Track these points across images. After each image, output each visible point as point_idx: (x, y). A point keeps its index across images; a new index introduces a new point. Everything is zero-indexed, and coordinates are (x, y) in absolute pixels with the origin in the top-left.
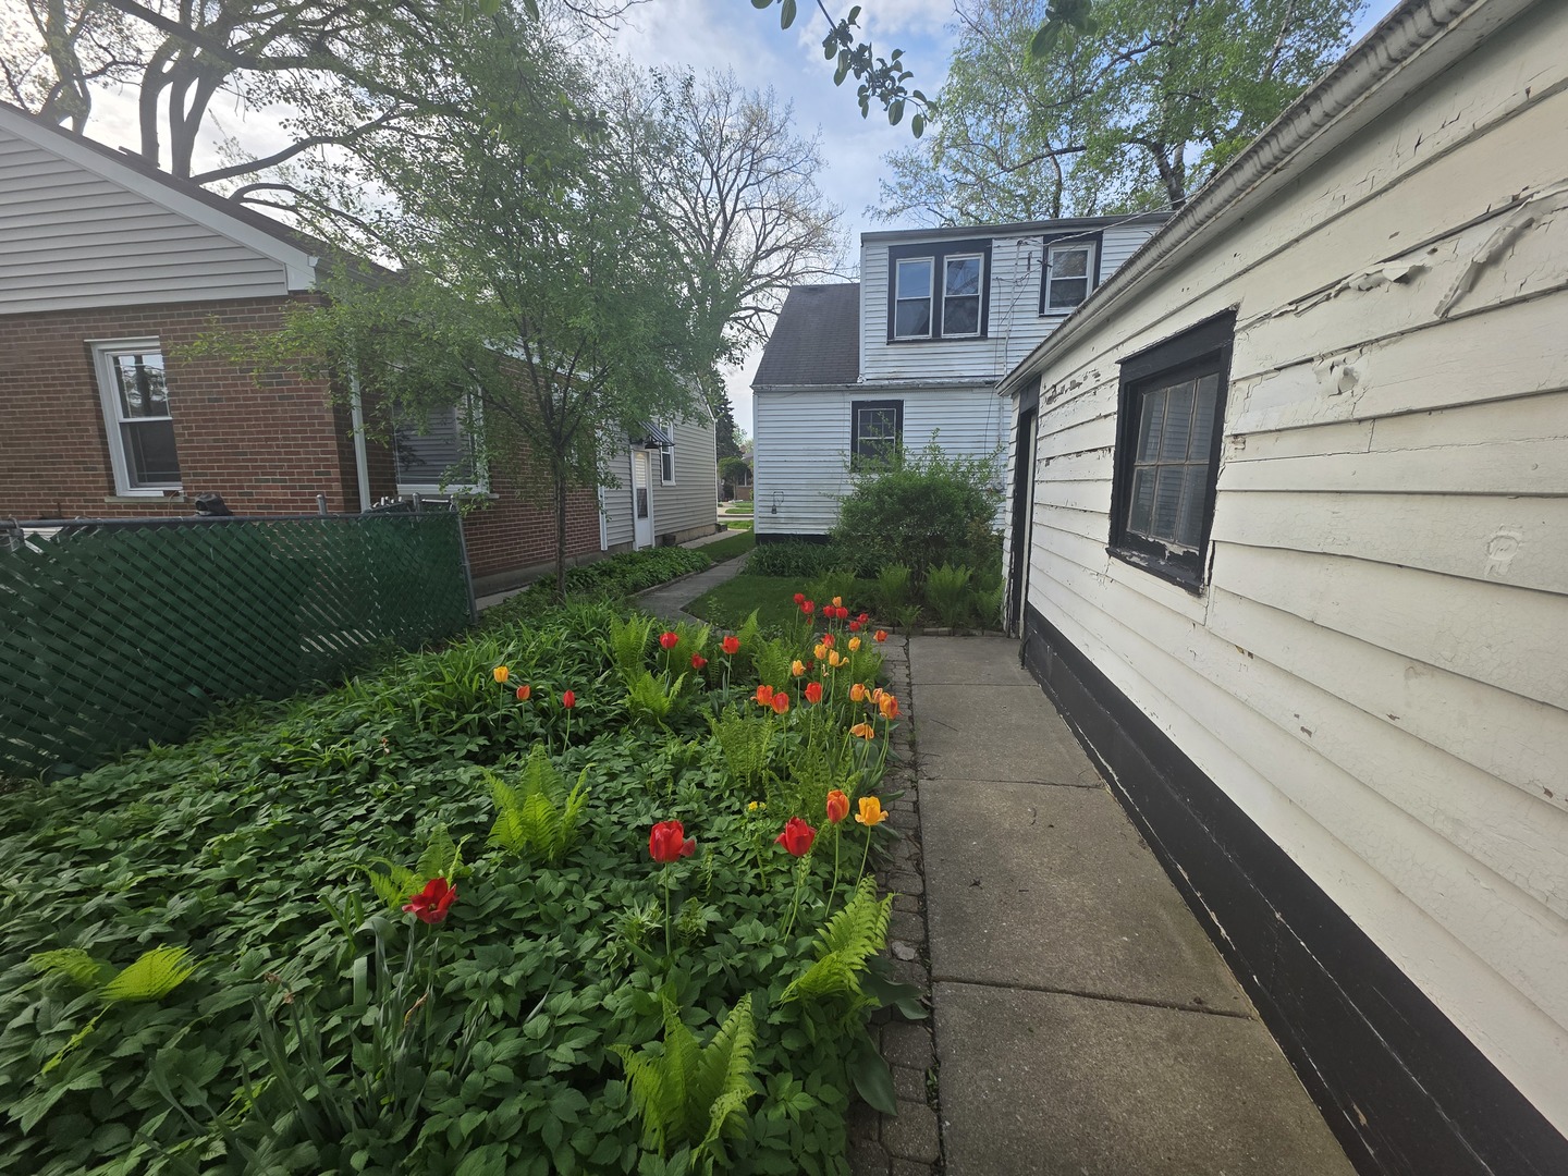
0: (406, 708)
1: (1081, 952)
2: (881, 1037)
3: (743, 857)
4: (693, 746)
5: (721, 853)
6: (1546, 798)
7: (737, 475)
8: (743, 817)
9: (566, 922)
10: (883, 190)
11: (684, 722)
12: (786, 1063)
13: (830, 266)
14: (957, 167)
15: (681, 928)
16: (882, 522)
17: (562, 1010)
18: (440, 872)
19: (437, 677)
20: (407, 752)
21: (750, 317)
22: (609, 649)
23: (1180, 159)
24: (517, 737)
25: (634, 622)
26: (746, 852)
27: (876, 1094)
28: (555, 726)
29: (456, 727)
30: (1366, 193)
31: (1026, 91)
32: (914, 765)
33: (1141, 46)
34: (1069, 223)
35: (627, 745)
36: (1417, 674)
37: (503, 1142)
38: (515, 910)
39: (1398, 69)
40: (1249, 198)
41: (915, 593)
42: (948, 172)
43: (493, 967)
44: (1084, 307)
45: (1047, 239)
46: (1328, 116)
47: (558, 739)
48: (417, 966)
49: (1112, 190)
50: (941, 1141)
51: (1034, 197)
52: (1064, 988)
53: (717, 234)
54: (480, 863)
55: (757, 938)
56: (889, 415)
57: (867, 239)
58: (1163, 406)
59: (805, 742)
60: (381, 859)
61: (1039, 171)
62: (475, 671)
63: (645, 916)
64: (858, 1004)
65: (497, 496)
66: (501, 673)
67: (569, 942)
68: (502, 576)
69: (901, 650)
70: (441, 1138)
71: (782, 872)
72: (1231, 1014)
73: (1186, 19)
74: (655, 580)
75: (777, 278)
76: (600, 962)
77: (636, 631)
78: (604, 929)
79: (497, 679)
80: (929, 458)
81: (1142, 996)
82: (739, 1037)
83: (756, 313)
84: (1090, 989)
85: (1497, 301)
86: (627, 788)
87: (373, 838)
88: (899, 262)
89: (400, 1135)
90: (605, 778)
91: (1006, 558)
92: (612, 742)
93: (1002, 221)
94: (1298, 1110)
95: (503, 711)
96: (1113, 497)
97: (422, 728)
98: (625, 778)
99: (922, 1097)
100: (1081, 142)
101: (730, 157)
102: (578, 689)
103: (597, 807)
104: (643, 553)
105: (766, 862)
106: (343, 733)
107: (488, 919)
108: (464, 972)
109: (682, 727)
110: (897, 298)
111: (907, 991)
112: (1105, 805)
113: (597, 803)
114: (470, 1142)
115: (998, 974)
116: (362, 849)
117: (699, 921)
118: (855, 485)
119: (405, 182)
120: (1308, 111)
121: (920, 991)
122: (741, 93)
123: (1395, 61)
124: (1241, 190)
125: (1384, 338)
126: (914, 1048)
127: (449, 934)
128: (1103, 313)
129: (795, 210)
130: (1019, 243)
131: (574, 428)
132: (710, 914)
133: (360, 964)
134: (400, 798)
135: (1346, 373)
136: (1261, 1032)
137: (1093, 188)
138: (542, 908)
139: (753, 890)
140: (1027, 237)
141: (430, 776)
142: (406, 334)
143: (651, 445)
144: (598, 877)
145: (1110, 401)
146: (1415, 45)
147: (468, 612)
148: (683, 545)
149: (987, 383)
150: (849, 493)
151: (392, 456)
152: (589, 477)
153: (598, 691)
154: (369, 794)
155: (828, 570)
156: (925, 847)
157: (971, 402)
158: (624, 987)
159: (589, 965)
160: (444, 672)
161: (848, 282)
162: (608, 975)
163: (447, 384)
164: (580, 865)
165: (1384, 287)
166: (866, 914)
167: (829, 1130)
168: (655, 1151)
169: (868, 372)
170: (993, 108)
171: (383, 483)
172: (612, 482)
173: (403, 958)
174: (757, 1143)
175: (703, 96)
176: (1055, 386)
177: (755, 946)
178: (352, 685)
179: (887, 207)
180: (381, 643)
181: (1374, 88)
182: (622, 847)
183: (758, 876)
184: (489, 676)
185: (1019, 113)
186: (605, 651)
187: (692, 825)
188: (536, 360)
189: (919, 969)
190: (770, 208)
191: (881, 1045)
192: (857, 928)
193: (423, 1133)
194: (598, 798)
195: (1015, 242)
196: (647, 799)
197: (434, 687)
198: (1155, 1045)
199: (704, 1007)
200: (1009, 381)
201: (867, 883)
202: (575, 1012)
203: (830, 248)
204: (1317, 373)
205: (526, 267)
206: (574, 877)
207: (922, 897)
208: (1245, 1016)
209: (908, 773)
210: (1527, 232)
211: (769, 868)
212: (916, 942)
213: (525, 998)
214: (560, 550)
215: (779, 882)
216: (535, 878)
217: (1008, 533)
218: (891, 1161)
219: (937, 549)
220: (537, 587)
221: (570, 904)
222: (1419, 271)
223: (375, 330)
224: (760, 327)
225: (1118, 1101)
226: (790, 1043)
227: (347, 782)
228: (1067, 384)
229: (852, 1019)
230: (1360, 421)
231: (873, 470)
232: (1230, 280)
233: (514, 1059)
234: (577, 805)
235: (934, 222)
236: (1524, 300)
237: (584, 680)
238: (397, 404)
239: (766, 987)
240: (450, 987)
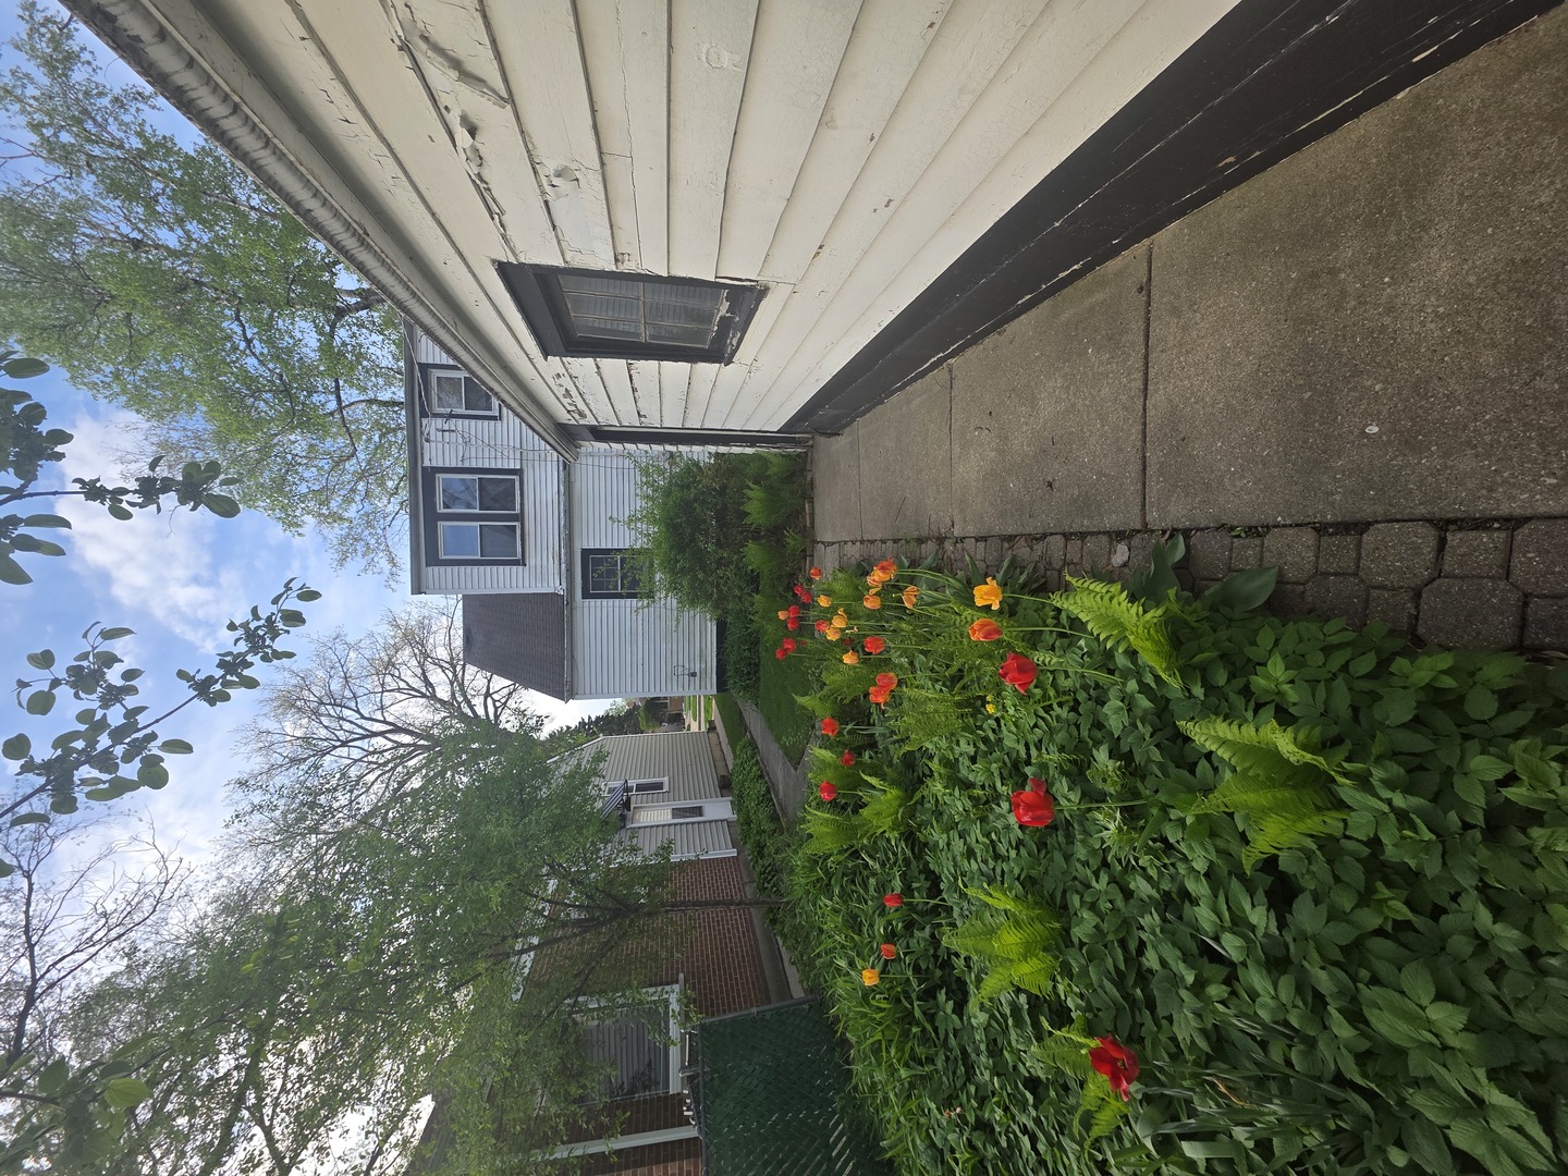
0: (912, 1086)
1: (1106, 391)
2: (1207, 579)
3: (1043, 718)
4: (935, 765)
5: (1040, 741)
6: (936, 27)
7: (659, 712)
8: (1003, 717)
9: (1123, 910)
10: (370, 572)
11: (911, 775)
12: (1239, 682)
13: (444, 621)
14: (348, 500)
15: (1118, 788)
16: (703, 569)
17: (1215, 918)
18: (1084, 1052)
19: (876, 1050)
20: (958, 1086)
21: (494, 701)
22: (840, 853)
23: (351, 293)
24: (936, 957)
25: (811, 828)
26: (1037, 716)
27: (1259, 588)
28: (922, 914)
29: (929, 1027)
30: (390, 161)
31: (276, 435)
32: (941, 540)
33: (239, 330)
34: (410, 393)
35: (937, 836)
36: (832, 120)
37: (1356, 988)
38: (1116, 967)
39: (276, 141)
40: (391, 255)
41: (773, 536)
42: (354, 507)
43: (1177, 994)
44: (491, 390)
45: (424, 414)
46: (316, 194)
47: (935, 911)
48: (1186, 1083)
49: (379, 353)
50: (1297, 525)
51: (383, 425)
52: (1141, 407)
53: (406, 739)
54: (1070, 1003)
55: (1122, 709)
56: (597, 563)
57: (418, 589)
58: (589, 318)
59: (925, 653)
60: (1076, 1123)
61: (357, 421)
62: (868, 1004)
63: (1109, 825)
64: (1175, 608)
65: (681, 976)
66: (869, 978)
67: (1144, 906)
68: (766, 965)
69: (829, 549)
70: (1362, 1058)
71: (1054, 679)
72: (1150, 262)
73: (216, 290)
74: (766, 798)
75: (455, 675)
76: (1160, 874)
77: (819, 824)
78: (1128, 869)
79: (876, 981)
80: (639, 525)
81: (1141, 339)
82: (1221, 734)
83: (490, 695)
84: (1139, 384)
85: (495, 62)
86: (981, 838)
87: (1054, 1128)
88: (443, 557)
89: (1365, 1106)
90: (972, 861)
91: (736, 450)
92: (935, 851)
93: (405, 456)
94: (1231, 209)
95: (910, 973)
96: (676, 360)
97: (932, 1067)
98: (971, 840)
99: (1257, 541)
100: (330, 383)
101: (326, 727)
102: (882, 887)
103: (1003, 871)
104: (739, 812)
105: (1045, 697)
106: (943, 1162)
107: (1127, 997)
108: (1186, 1028)
109: (915, 774)
110: (479, 557)
111: (1159, 555)
112: (969, 363)
113: (998, 871)
114: (1361, 1026)
115: (1134, 468)
116: (1066, 1142)
117: (1110, 768)
118: (666, 597)
119: (334, 1103)
120: (310, 211)
121: (1158, 542)
122: (259, 719)
123: (268, 142)
124: (383, 263)
125: (526, 146)
126: (1212, 548)
127: (1148, 1043)
128: (498, 372)
129: (386, 659)
130: (428, 440)
131: (609, 895)
132: (1101, 755)
133: (1190, 1150)
134: (1009, 1095)
135: (559, 175)
136: (1163, 237)
137: (376, 370)
138: (1110, 937)
139: (1074, 709)
140: (422, 433)
141: (983, 1059)
142: (504, 1096)
143: (627, 805)
144: (1075, 873)
145: (583, 366)
146: (254, 127)
147: (806, 1007)
148: (730, 767)
149: (565, 468)
150: (675, 601)
151: (639, 1101)
152: (661, 873)
153: (883, 865)
154: (1007, 1131)
155: (752, 621)
156: (1019, 532)
157: (584, 484)
158: (1183, 847)
159: (1166, 886)
160: (871, 1040)
161: (461, 603)
162: (1173, 865)
163: (561, 1042)
164: (1064, 892)
165: (479, 146)
166: (1088, 601)
167: (1301, 640)
168: (1345, 821)
169: (553, 584)
170: (291, 466)
171: (667, 1112)
172: (666, 849)
173: (1179, 1100)
174: (1322, 715)
175: (260, 759)
176: (569, 412)
177: (1129, 710)
178: (891, 1148)
179: (387, 567)
180: (842, 1109)
181: (292, 158)
182: (1042, 845)
183: (1060, 705)
184: (872, 989)
185: (298, 442)
186: (841, 858)
187: (1015, 770)
188: (535, 941)
189: (1136, 541)
190: (382, 685)
191: (1212, 580)
192: (1103, 610)
193: (1360, 1081)
194: (994, 869)
195: (426, 445)
196: (991, 817)
197: (888, 1052)
198: (1185, 329)
199: (1195, 764)
200: (563, 452)
201: (1057, 600)
202: (1215, 903)
203: (426, 621)
204: (558, 197)
205: (434, 957)
206: (1076, 900)
207: (1067, 536)
208: (1150, 250)
209: (948, 546)
210: (432, 39)
211: (1052, 693)
212: (1111, 544)
213: (1205, 959)
214: (738, 904)
215: (1065, 683)
216: (1082, 944)
217: (712, 449)
218: (1322, 574)
219: (729, 518)
220: (778, 927)
221: (1105, 906)
222: (465, 120)
223: (499, 1133)
224: (506, 691)
225: (1239, 364)
226: (1221, 678)
227: (995, 1157)
228: (566, 401)
229: (1191, 613)
230: (603, 164)
231: (651, 579)
232: (468, 267)
233: (1269, 972)
234: (1003, 898)
235: (403, 522)
236: (494, 42)
237: (872, 881)
238: (581, 1100)
239: (1168, 700)
240: (1202, 1044)
